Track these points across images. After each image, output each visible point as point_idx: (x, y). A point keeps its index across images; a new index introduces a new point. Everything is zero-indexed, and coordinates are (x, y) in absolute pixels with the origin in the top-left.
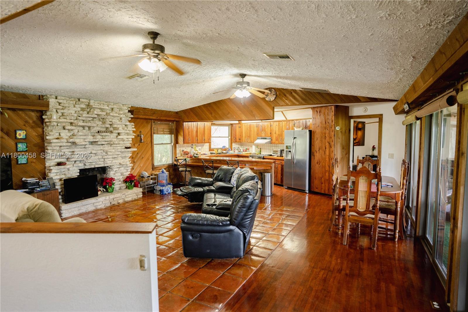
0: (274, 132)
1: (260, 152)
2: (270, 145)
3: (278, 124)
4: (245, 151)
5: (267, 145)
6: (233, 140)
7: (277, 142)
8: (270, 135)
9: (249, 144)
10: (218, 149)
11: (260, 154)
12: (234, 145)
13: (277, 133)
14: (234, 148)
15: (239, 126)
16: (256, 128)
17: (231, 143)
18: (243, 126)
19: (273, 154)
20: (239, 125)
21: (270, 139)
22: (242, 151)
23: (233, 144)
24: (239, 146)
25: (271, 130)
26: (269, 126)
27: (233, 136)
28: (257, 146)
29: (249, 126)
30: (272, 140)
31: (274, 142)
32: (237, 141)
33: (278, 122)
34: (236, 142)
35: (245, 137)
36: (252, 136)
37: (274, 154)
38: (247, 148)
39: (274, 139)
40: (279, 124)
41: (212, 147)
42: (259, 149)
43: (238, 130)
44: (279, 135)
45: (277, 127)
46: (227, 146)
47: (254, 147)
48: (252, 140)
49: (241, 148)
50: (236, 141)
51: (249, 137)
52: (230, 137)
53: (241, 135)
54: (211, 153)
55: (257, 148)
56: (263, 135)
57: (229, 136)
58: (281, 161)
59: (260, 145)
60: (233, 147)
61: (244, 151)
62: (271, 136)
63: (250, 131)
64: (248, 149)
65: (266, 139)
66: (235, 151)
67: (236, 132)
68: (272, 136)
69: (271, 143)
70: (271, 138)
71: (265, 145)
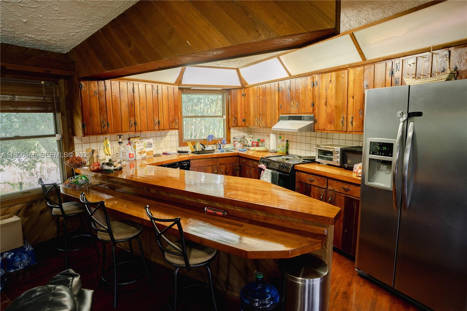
0: (323, 101)
1: (287, 148)
2: (308, 134)
3: (334, 79)
4: (255, 144)
5: (304, 133)
6: (232, 123)
7: (329, 127)
8: (311, 109)
9: (265, 130)
10: (194, 143)
11: (287, 153)
12: (235, 133)
13: (332, 102)
14: (234, 138)
15: (243, 93)
16: (277, 94)
17: (229, 129)
18: (251, 92)
19: (319, 157)
20: (243, 90)
21: (310, 119)
22: (250, 143)
23: (232, 130)
24: (246, 135)
25: (314, 97)
26: (310, 87)
27: (231, 114)
28: (280, 134)
29: (261, 91)
30: (315, 122)
31: (321, 126)
32: (239, 124)
33: (334, 74)
34: (237, 126)
35: (255, 116)
36: (268, 112)
37: (322, 158)
38: (261, 138)
39: (322, 119)
40: (337, 77)
41: (187, 137)
42: (285, 142)
43: (241, 101)
44: (336, 107)
45: (332, 86)
46: (219, 133)
47: (273, 137)
48: (269, 121)
49: (248, 139)
50: (237, 123)
51: (262, 115)
52: (225, 117)
53: (247, 112)
54: (179, 152)
55: (279, 141)
56: (294, 111)
57: (223, 114)
58: (346, 186)
59: (285, 133)
60: (232, 137)
61: (253, 146)
62: (313, 110)
63: (265, 102)
64: (263, 141)
65: (299, 118)
66: (235, 146)
67: (236, 107)
68: (316, 111)
69: (312, 129)
70: (314, 117)
71: (299, 134)
